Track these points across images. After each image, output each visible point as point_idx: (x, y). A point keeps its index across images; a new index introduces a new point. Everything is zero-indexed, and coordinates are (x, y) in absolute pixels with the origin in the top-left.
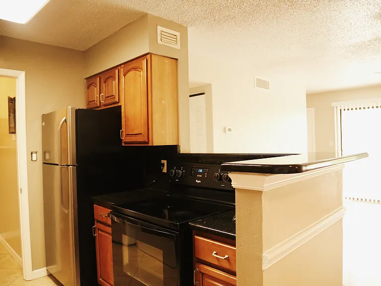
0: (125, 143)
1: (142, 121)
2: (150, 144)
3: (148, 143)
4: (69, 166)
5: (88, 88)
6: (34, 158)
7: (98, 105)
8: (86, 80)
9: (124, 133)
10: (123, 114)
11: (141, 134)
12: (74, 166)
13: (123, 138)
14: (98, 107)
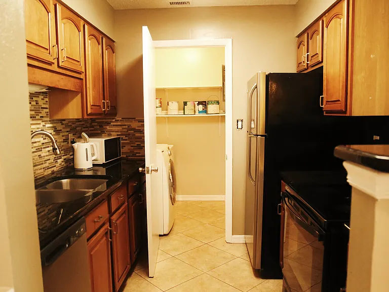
0: (327, 112)
1: (341, 85)
2: (348, 115)
3: (345, 112)
4: (258, 135)
5: (298, 48)
6: (240, 126)
7: (306, 67)
8: (297, 38)
9: (325, 100)
10: (324, 77)
11: (339, 101)
12: (262, 136)
13: (323, 106)
14: (306, 69)
